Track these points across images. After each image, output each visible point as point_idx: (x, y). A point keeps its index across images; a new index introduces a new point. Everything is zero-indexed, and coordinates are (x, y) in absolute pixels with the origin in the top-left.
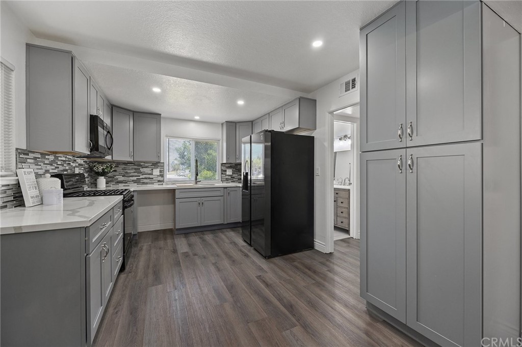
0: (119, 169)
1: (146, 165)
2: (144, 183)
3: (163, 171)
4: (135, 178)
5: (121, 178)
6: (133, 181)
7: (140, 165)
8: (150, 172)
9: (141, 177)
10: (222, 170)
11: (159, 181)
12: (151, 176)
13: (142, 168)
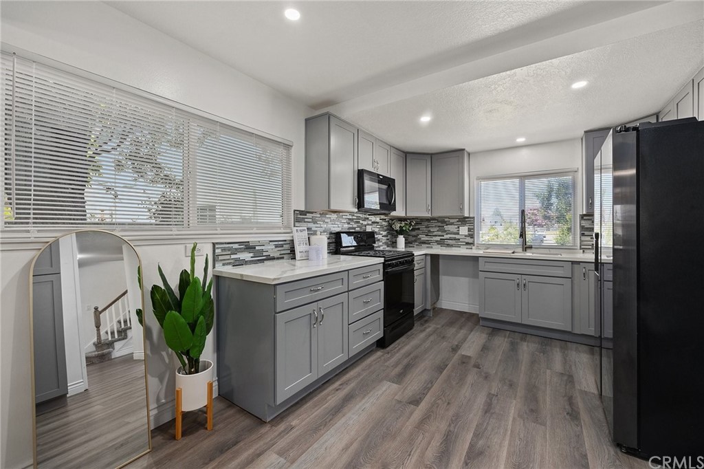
0: (422, 227)
1: (452, 221)
2: (449, 245)
3: (474, 229)
4: (438, 238)
5: (424, 238)
6: (437, 241)
7: (443, 222)
8: (455, 230)
9: (446, 237)
10: (582, 228)
11: (467, 244)
12: (457, 237)
13: (447, 225)
